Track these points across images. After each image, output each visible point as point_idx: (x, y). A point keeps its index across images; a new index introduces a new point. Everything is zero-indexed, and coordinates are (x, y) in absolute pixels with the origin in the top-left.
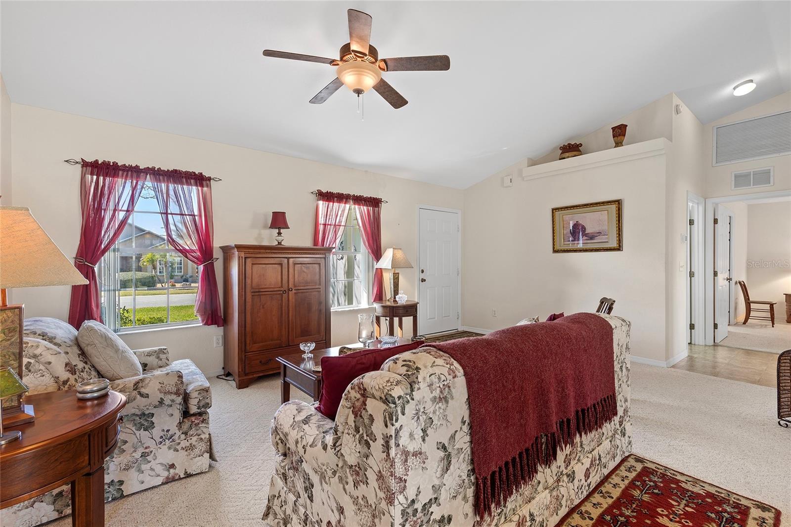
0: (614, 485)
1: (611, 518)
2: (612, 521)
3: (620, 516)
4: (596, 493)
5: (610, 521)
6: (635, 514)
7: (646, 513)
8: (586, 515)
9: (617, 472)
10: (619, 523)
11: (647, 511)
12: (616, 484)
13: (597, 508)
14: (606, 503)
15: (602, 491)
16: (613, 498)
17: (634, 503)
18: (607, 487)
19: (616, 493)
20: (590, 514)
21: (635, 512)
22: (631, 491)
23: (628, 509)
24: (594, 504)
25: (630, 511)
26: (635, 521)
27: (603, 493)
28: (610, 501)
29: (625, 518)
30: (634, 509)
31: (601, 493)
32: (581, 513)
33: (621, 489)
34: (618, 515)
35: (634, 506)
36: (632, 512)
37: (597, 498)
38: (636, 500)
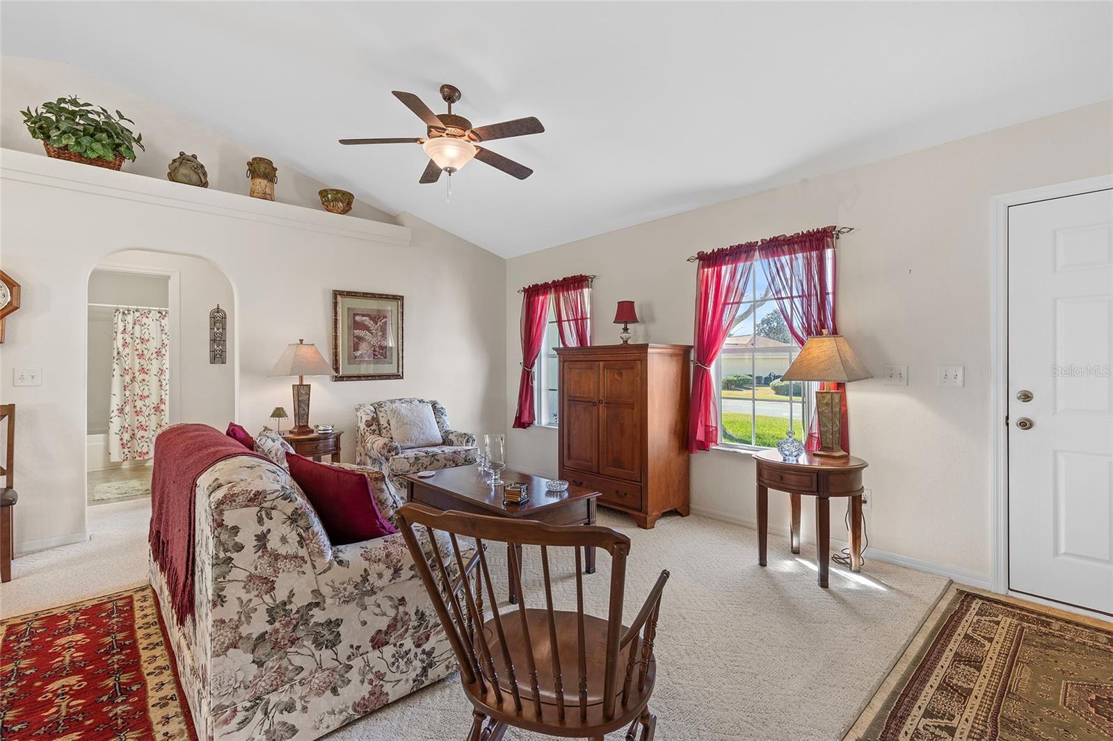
0: (168, 719)
1: (132, 690)
2: (128, 689)
3: (125, 700)
4: (176, 694)
5: (130, 688)
6: (111, 715)
7: (98, 726)
8: (157, 671)
9: (186, 735)
10: (119, 694)
11: (98, 731)
12: (168, 722)
13: (156, 685)
14: (153, 697)
15: (173, 700)
16: (153, 706)
17: (123, 723)
18: (174, 708)
19: (155, 715)
20: (155, 676)
21: (113, 716)
22: (142, 732)
23: (124, 712)
24: (163, 685)
25: (119, 712)
26: (104, 710)
27: (169, 699)
28: (151, 702)
29: (117, 702)
30: (117, 719)
31: (172, 698)
32: (165, 668)
33: (155, 723)
34: (128, 699)
35: (120, 721)
36: (116, 714)
37: (169, 690)
38: (124, 729)
